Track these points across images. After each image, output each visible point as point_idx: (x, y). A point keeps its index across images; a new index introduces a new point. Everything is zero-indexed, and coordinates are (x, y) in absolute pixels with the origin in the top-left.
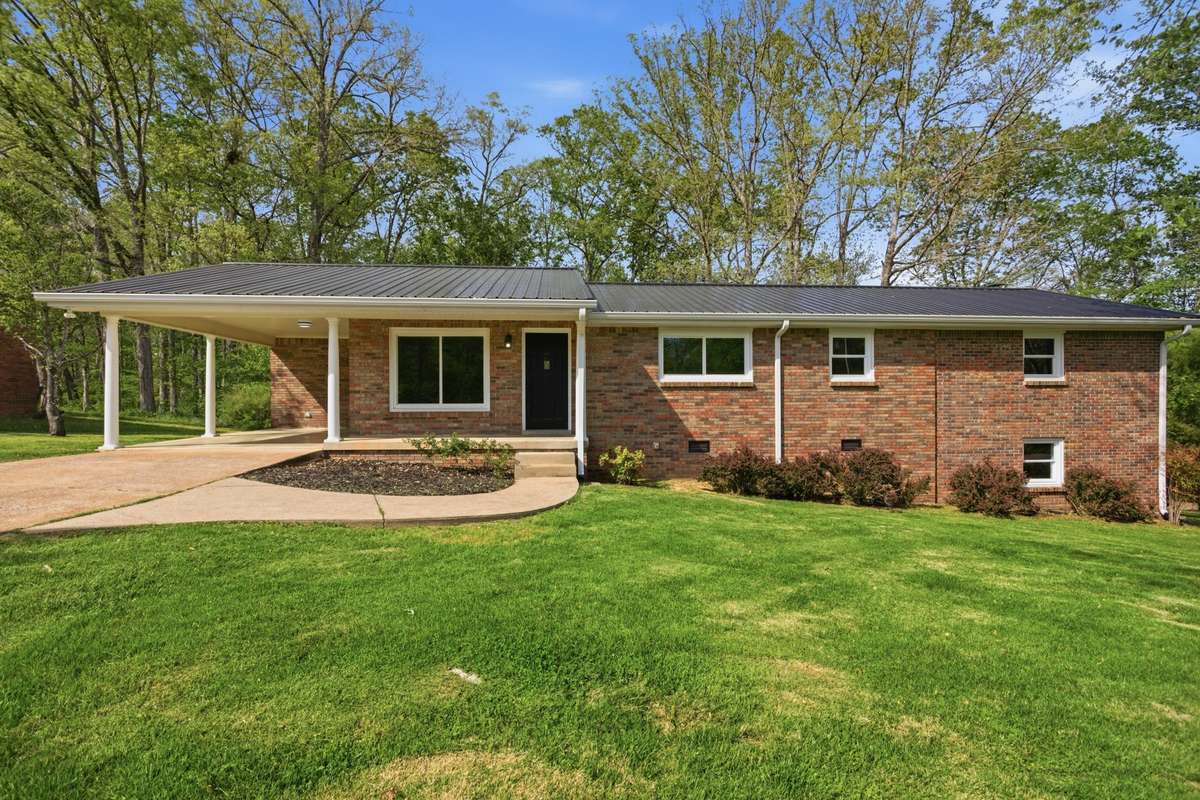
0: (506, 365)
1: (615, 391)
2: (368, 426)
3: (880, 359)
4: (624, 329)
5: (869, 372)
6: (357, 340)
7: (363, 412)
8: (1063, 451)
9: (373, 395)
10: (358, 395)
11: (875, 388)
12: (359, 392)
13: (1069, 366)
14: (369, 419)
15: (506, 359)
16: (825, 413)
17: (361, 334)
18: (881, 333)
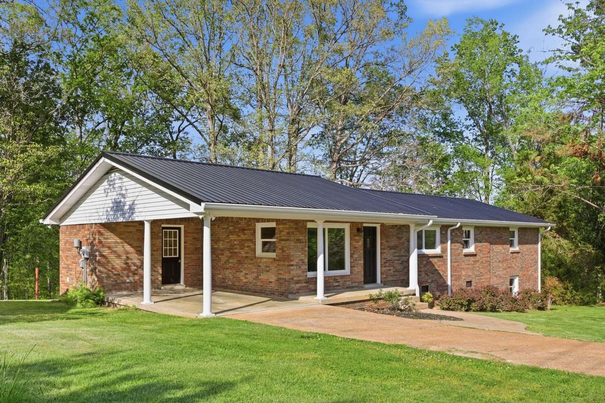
0: (357, 246)
1: (397, 260)
2: (298, 287)
3: (476, 241)
4: (400, 225)
5: (472, 245)
6: (293, 230)
7: (295, 279)
8: (518, 282)
9: (300, 267)
10: (293, 268)
11: (474, 255)
12: (292, 265)
13: (520, 243)
14: (298, 283)
15: (357, 242)
16: (461, 269)
17: (294, 226)
18: (477, 228)
